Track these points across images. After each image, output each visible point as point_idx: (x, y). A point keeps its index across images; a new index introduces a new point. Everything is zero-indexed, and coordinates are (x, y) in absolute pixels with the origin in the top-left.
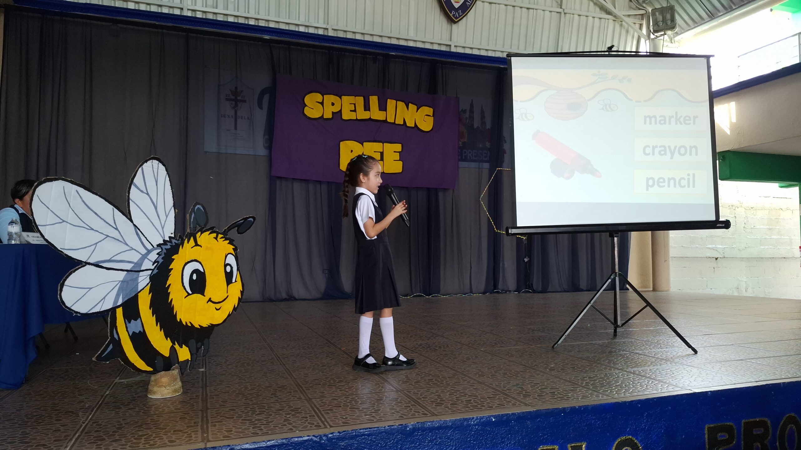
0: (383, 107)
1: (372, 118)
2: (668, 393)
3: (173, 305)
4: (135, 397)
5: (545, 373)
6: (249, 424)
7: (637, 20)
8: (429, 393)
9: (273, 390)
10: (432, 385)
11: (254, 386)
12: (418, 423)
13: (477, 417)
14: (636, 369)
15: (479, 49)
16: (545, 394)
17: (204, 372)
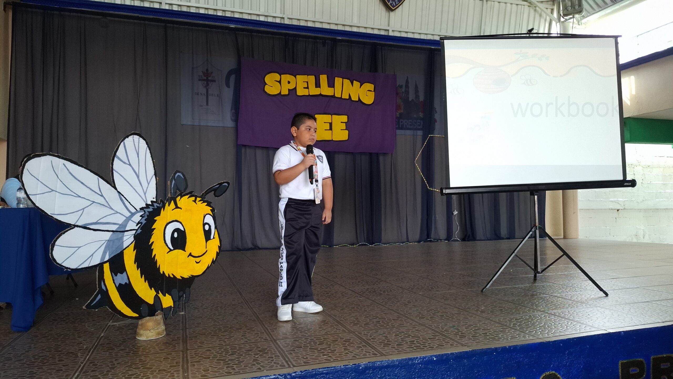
0: (331, 84)
1: (322, 94)
2: (587, 333)
3: (156, 259)
4: (125, 339)
5: (477, 315)
6: (223, 364)
7: (548, 5)
8: (377, 334)
9: (243, 331)
10: (379, 326)
11: (227, 328)
12: (369, 362)
13: (421, 357)
14: (556, 311)
15: (413, 33)
16: (478, 334)
17: (184, 315)
